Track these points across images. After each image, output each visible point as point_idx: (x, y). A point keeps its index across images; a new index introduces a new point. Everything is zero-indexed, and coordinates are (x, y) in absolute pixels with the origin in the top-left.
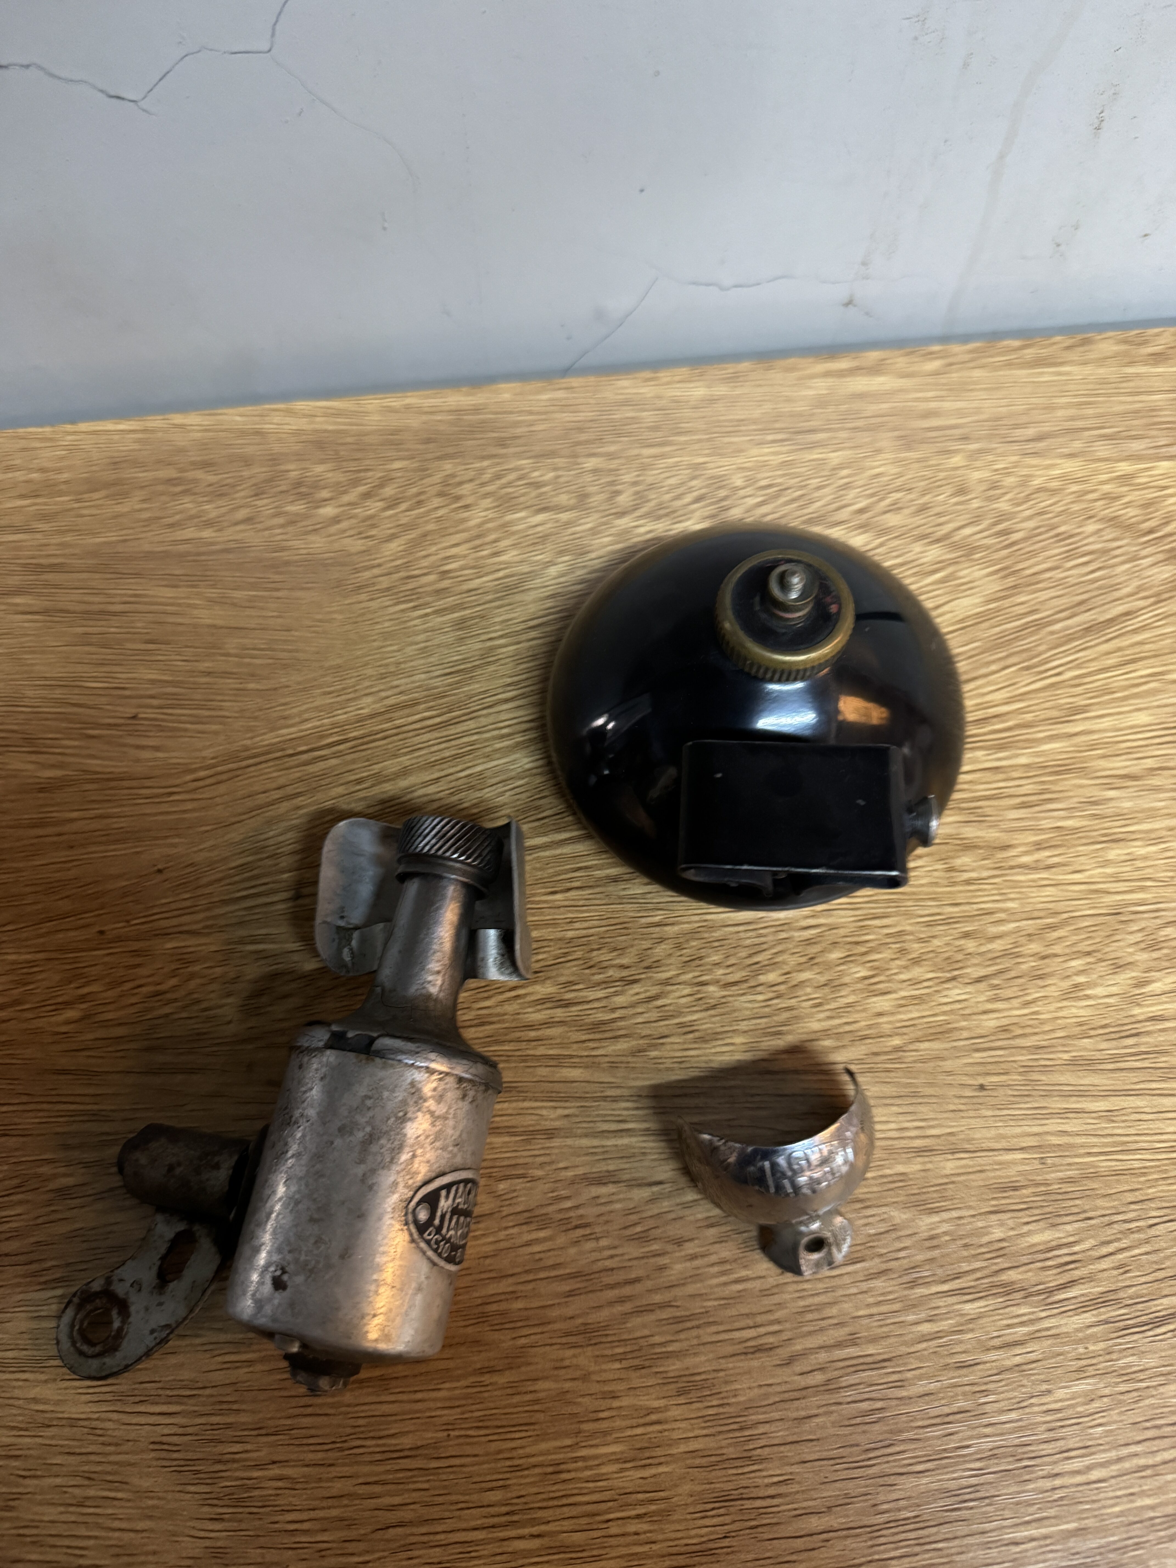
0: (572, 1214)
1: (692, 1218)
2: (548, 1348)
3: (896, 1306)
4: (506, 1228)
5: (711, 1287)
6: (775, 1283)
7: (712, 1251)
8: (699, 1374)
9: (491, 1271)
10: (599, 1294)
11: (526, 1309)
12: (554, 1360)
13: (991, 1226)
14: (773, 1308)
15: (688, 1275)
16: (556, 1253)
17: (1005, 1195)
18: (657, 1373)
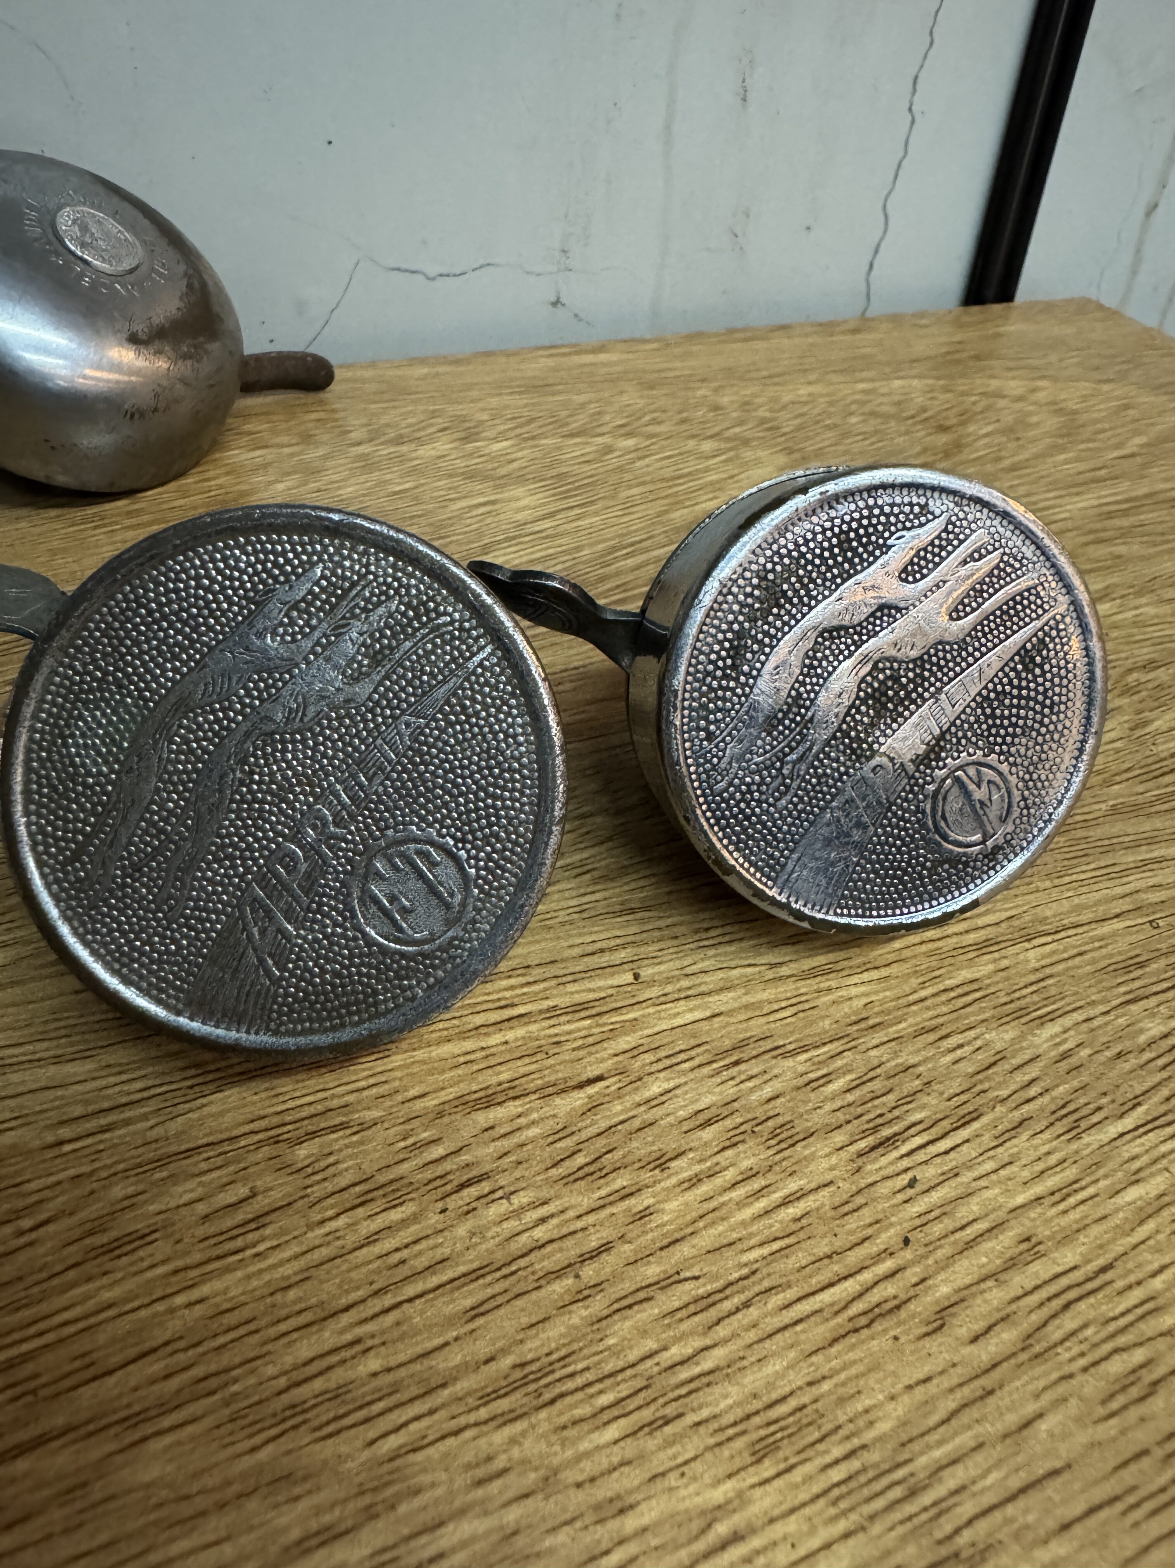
0: (448, 1166)
1: (671, 1119)
2: (451, 1442)
3: (1071, 1173)
4: (322, 1222)
5: (744, 1224)
6: (854, 1188)
7: (724, 1164)
8: (783, 1399)
9: (300, 1312)
10: (534, 1295)
11: (389, 1370)
12: (468, 1467)
13: (1140, 1021)
14: (869, 1231)
15: (694, 1214)
16: (431, 1242)
17: (1132, 976)
18: (698, 1424)
